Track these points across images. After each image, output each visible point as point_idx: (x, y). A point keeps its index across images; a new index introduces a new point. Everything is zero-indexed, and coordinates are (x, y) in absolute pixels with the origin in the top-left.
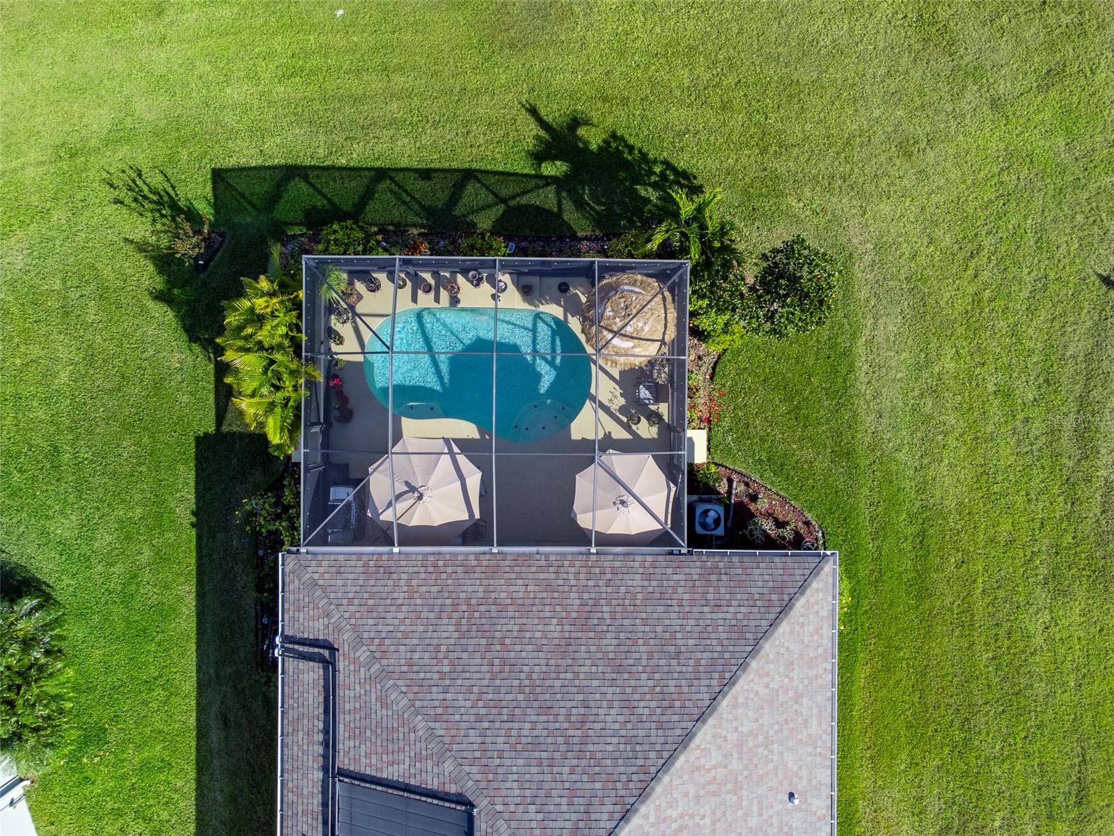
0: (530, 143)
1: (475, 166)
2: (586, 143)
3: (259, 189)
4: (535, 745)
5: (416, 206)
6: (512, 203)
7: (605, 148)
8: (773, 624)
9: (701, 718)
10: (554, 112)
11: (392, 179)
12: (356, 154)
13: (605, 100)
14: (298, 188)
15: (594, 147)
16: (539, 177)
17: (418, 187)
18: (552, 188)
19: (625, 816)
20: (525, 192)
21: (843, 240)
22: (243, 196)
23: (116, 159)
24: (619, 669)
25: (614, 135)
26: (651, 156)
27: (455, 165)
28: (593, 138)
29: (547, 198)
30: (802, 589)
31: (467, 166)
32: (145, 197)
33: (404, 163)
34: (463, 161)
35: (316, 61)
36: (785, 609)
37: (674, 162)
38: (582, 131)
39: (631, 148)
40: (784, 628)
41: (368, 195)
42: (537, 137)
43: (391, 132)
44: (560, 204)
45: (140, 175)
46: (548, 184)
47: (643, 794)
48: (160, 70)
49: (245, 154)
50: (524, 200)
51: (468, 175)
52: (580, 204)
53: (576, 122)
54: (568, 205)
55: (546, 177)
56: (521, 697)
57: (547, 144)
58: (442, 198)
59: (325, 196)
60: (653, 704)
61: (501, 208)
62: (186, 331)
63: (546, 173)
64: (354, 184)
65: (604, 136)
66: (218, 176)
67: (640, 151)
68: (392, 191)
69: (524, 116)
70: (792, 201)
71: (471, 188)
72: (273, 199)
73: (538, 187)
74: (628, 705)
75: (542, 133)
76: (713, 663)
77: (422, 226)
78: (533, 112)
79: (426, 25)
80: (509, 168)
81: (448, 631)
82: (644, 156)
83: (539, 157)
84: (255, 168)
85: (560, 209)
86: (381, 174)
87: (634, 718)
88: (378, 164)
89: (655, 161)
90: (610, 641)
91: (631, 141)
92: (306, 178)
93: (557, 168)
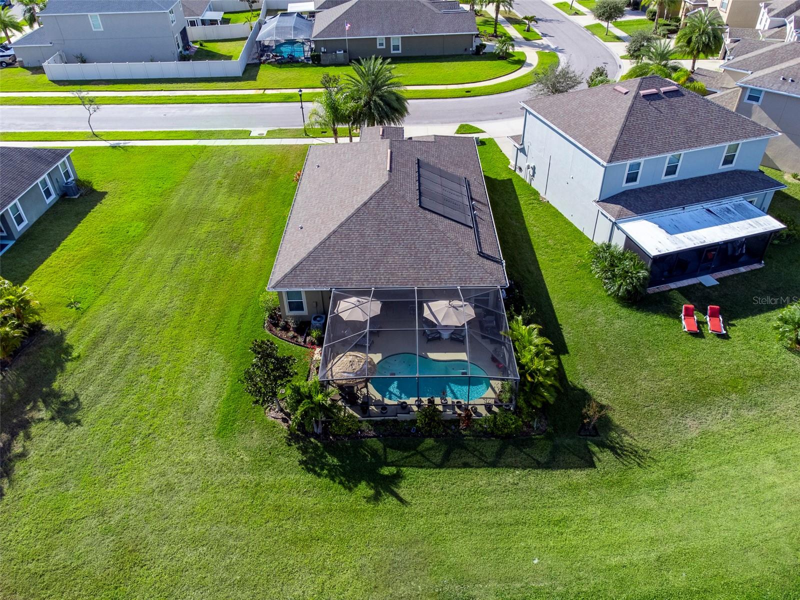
0: (403, 484)
1: (437, 470)
2: (368, 485)
3: (565, 457)
5: (470, 449)
6: (413, 452)
7: (357, 483)
10: (390, 502)
11: (486, 462)
12: (510, 477)
13: (355, 511)
14: (541, 458)
15: (364, 483)
16: (396, 466)
17: (470, 459)
18: (389, 460)
20: (407, 457)
21: (221, 441)
22: (573, 454)
25: (350, 489)
26: (328, 479)
27: (449, 470)
28: (364, 489)
29: (393, 455)
30: (286, 276)
31: (442, 471)
32: (632, 453)
33: (480, 471)
34: (444, 473)
35: (547, 530)
36: (294, 269)
37: (315, 476)
38: (371, 492)
39: (341, 483)
40: (296, 261)
42: (399, 487)
43: (490, 488)
44: (385, 453)
45: (639, 464)
46: (392, 462)
50: (406, 453)
52: (374, 453)
53: (376, 498)
54: (381, 452)
56: (403, 237)
57: (393, 484)
58: (455, 454)
59: (525, 453)
60: (353, 236)
61: (420, 448)
63: (394, 468)
65: (356, 489)
67: (335, 481)
68: (485, 456)
71: (439, 459)
72: (555, 452)
73: (398, 460)
78: (402, 502)
80: (416, 470)
83: (396, 478)
84: (570, 468)
85: (385, 450)
86: (493, 465)
87: (360, 231)
88: (496, 470)
89: (326, 476)
91: (340, 487)
92: (538, 462)
93: (386, 471)
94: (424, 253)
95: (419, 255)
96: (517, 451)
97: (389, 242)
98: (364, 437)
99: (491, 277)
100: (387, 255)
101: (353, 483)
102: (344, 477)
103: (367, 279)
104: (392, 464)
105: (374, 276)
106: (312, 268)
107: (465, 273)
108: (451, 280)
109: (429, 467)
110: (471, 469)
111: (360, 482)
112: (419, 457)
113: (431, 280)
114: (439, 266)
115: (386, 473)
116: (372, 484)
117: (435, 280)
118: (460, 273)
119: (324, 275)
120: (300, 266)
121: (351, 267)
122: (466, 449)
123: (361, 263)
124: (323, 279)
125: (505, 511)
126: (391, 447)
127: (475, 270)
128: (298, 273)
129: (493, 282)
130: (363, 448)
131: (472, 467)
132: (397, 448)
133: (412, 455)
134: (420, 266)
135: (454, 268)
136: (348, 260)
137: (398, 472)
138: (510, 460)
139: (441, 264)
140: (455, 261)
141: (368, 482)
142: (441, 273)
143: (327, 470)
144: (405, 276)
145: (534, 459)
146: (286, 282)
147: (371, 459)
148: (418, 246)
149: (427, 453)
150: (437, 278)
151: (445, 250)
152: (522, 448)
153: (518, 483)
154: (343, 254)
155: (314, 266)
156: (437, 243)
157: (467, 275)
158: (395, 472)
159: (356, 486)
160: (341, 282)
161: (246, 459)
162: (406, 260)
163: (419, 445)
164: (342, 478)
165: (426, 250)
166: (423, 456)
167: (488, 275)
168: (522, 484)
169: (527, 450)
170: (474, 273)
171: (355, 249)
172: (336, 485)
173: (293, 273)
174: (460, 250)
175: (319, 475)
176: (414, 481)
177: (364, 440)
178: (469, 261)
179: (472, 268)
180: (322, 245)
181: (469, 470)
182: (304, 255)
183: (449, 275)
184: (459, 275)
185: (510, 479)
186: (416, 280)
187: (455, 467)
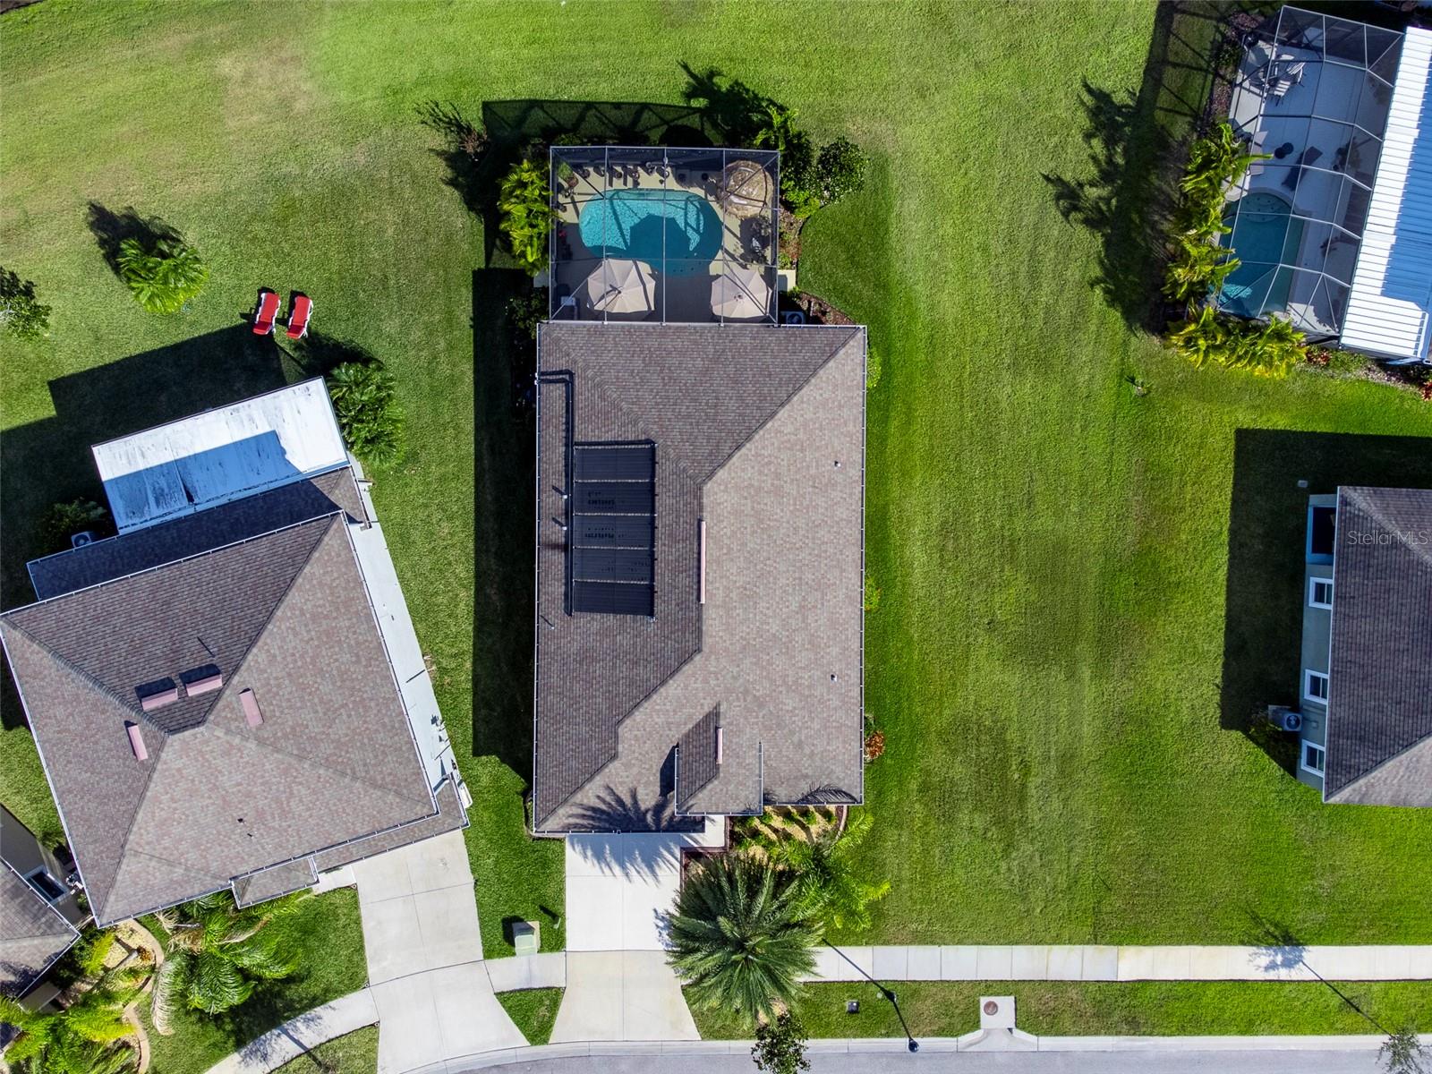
0: (683, 87)
1: (648, 101)
2: (719, 87)
3: (512, 115)
4: (689, 416)
5: (611, 126)
6: (672, 124)
7: (730, 91)
8: (826, 361)
9: (782, 405)
10: (698, 67)
11: (596, 109)
12: (573, 93)
13: (731, 60)
14: (537, 114)
15: (724, 89)
16: (689, 108)
17: (613, 114)
18: (698, 115)
19: (738, 448)
20: (681, 117)
21: (881, 149)
22: (503, 119)
23: (422, 96)
24: (736, 382)
25: (736, 83)
26: (760, 96)
27: (636, 100)
28: (723, 84)
29: (694, 120)
30: (844, 345)
31: (644, 101)
32: (440, 120)
33: (604, 98)
34: (642, 97)
35: (548, 34)
36: (833, 354)
37: (775, 99)
38: (716, 80)
39: (747, 91)
40: (831, 364)
41: (581, 118)
42: (687, 83)
43: (596, 79)
44: (702, 124)
45: (437, 106)
46: (694, 113)
47: (748, 438)
48: (449, 39)
49: (503, 93)
50: (680, 122)
51: (645, 106)
52: (715, 125)
53: (712, 74)
54: (707, 126)
55: (694, 108)
56: (680, 394)
57: (694, 87)
58: (628, 120)
59: (554, 119)
60: (755, 398)
61: (665, 127)
62: (467, 204)
63: (694, 106)
64: (572, 112)
65: (731, 83)
66: (486, 106)
67: (753, 92)
68: (596, 116)
69: (680, 70)
70: (849, 125)
71: (646, 115)
72: (521, 120)
73: (689, 114)
74: (741, 399)
75: (691, 80)
76: (790, 379)
77: (615, 138)
78: (685, 67)
79: (618, 11)
80: (670, 102)
81: (638, 363)
82: (756, 96)
83: (689, 95)
84: (510, 101)
85: (703, 129)
86: (589, 105)
87: (744, 405)
88: (588, 99)
89: (763, 99)
90: (731, 369)
91: (748, 86)
92: (542, 108)
93: (699, 103)
94: (651, 371)
95: (659, 368)
100: (704, 369)
101: (735, 90)
102: (745, 98)
106: (808, 354)
109: (656, 105)
110: (613, 101)
111: (728, 91)
112: (667, 117)
114: (631, 352)
115: (701, 99)
116: (716, 88)
119: (791, 345)
122: (616, 127)
125: (585, 54)
126: (697, 130)
128: (827, 349)
130: (726, 131)
132: (690, 129)
133: (673, 120)
135: (609, 348)
136: (760, 363)
137: (689, 101)
139: (628, 355)
140: (608, 358)
141: (720, 90)
143: (761, 106)
145: (546, 111)
146: (842, 336)
147: (718, 116)
149: (658, 121)
151: (620, 374)
152: (555, 125)
153: (567, 84)
154: (767, 373)
156: (632, 384)
158: (692, 101)
163: (667, 130)
165: (648, 375)
166: (662, 119)
168: (563, 83)
169: (551, 123)
171: (750, 379)
173: (833, 349)
176: (673, 89)
180: (798, 386)
181: (616, 100)
182: (822, 372)
185: (575, 89)
186: (663, 334)
187: (629, 104)
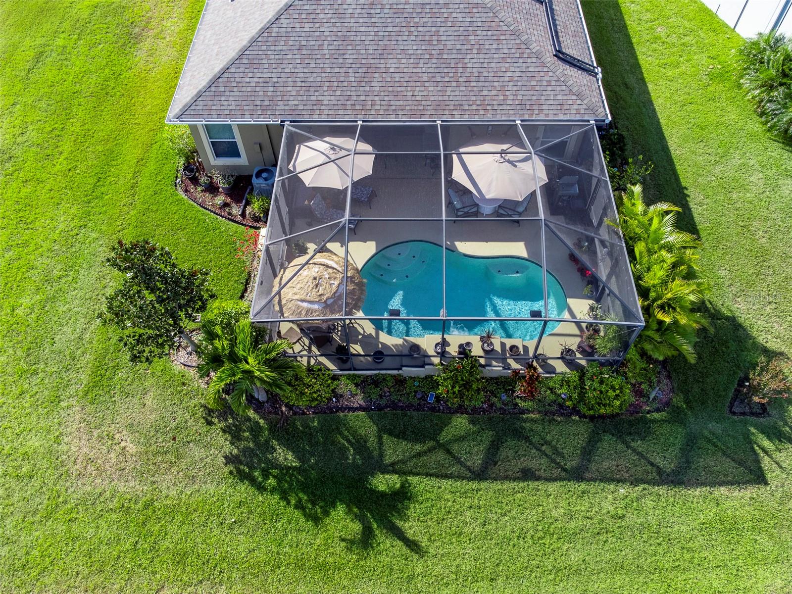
2: (349, 511)
8: (225, 70)
12: (609, 498)
15: (341, 508)
16: (402, 473)
18: (387, 460)
20: (419, 455)
22: (724, 454)
24: (345, 38)
25: (316, 520)
27: (497, 485)
30: (199, 95)
31: (484, 485)
33: (553, 487)
36: (215, 80)
40: (218, 67)
41: (588, 452)
44: (380, 443)
46: (393, 464)
49: (735, 500)
50: (418, 448)
51: (480, 475)
52: (360, 445)
54: (372, 442)
55: (395, 472)
56: (417, 20)
57: (394, 508)
59: (634, 450)
60: (321, 16)
63: (395, 477)
65: (327, 521)
66: (758, 476)
71: (477, 460)
73: (403, 462)
74: (339, 15)
75: (399, 523)
76: (275, 43)
77: (525, 421)
78: (413, 546)
81: (472, 64)
83: (403, 495)
87: (336, 7)
93: (383, 482)
94: (455, 51)
95: (445, 56)
96: (620, 446)
97: (389, 29)
98: (343, 409)
99: (579, 102)
100: (385, 56)
101: (321, 507)
102: (305, 493)
103: (349, 103)
104: (392, 469)
105: (362, 98)
106: (248, 80)
107: (532, 93)
108: (505, 107)
109: (461, 477)
110: (536, 483)
111: (334, 505)
112: (440, 455)
113: (466, 108)
114: (482, 79)
115: (382, 488)
116: (355, 510)
117: (474, 107)
118: (522, 93)
119: (270, 94)
120: (226, 75)
121: (319, 79)
122: (527, 439)
123: (337, 70)
124: (267, 103)
125: (602, 575)
126: (390, 433)
127: (550, 88)
128: (222, 89)
129: (582, 112)
130: (341, 434)
131: (538, 479)
132: (401, 435)
133: (430, 450)
134: (447, 79)
135: (511, 84)
136: (313, 65)
137: (402, 486)
138: (606, 464)
139: (485, 74)
140: (512, 69)
141: (348, 506)
142: (485, 93)
143: (274, 477)
144: (418, 98)
145: (652, 464)
146: (198, 108)
147: (354, 459)
148: (444, 38)
149: (455, 448)
150: (479, 103)
151: (495, 46)
152: (628, 439)
153: (624, 516)
154: (304, 52)
155: (251, 75)
156: (479, 33)
157: (534, 98)
158: (398, 486)
159: (326, 513)
160: (301, 107)
161: (132, 448)
162: (421, 65)
163: (441, 430)
164: (301, 495)
165: (459, 47)
166: (449, 452)
167: (574, 97)
168: (632, 519)
169: (638, 444)
170: (548, 93)
171: (326, 43)
172: (290, 510)
173: (213, 89)
174: (523, 46)
175: (261, 488)
176: (433, 506)
177: (342, 414)
178: (540, 69)
179: (545, 84)
180: (265, 34)
181: (533, 484)
182: (232, 54)
183: (502, 98)
184: (520, 97)
185: (607, 506)
186: (439, 106)
187: (507, 478)
